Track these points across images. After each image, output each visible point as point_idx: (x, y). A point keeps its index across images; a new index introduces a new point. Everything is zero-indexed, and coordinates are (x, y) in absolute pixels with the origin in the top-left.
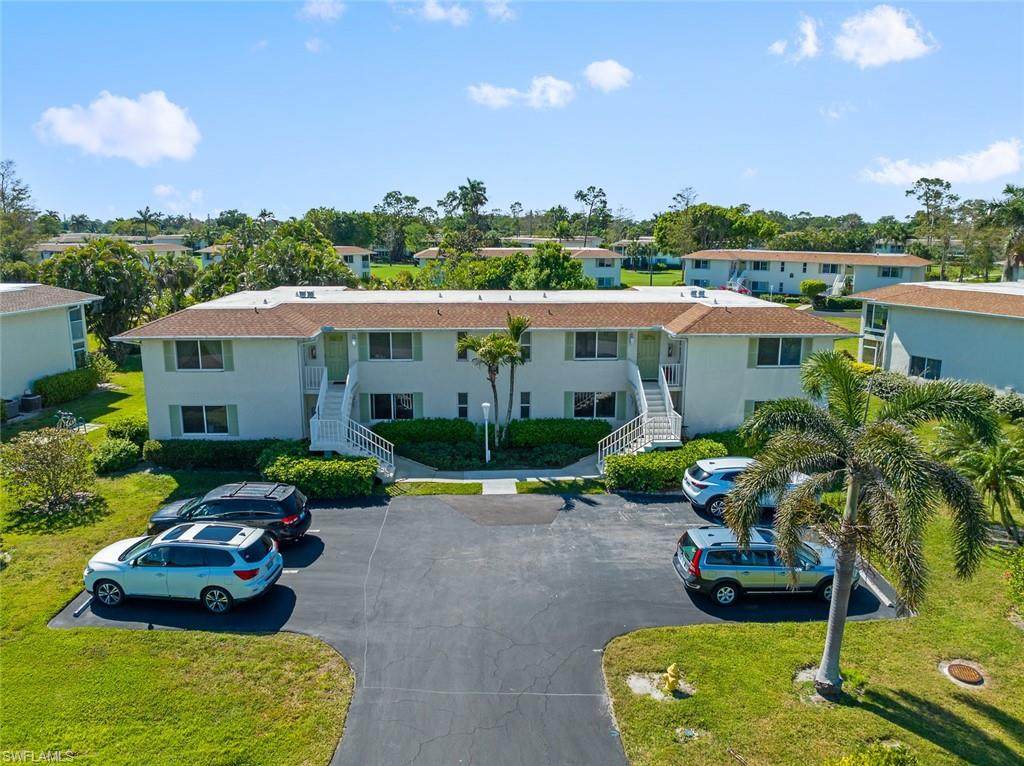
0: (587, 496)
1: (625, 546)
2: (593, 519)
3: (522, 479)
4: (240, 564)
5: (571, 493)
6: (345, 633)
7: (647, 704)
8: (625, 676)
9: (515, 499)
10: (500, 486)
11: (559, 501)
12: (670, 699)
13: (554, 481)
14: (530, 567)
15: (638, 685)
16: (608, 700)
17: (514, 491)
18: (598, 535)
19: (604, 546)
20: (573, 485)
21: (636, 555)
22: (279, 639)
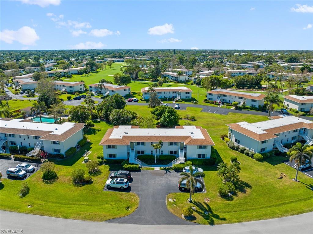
0: (170, 171)
1: (173, 180)
2: (170, 175)
3: (161, 167)
4: (125, 184)
5: (167, 170)
6: (138, 193)
7: (170, 202)
8: (169, 198)
9: (159, 171)
10: (157, 168)
11: (165, 171)
12: (173, 202)
13: (165, 168)
14: (160, 184)
15: (170, 200)
16: (166, 201)
17: (159, 169)
18: (170, 178)
19: (170, 180)
20: (168, 168)
21: (174, 182)
22: (130, 193)
